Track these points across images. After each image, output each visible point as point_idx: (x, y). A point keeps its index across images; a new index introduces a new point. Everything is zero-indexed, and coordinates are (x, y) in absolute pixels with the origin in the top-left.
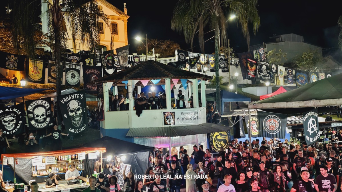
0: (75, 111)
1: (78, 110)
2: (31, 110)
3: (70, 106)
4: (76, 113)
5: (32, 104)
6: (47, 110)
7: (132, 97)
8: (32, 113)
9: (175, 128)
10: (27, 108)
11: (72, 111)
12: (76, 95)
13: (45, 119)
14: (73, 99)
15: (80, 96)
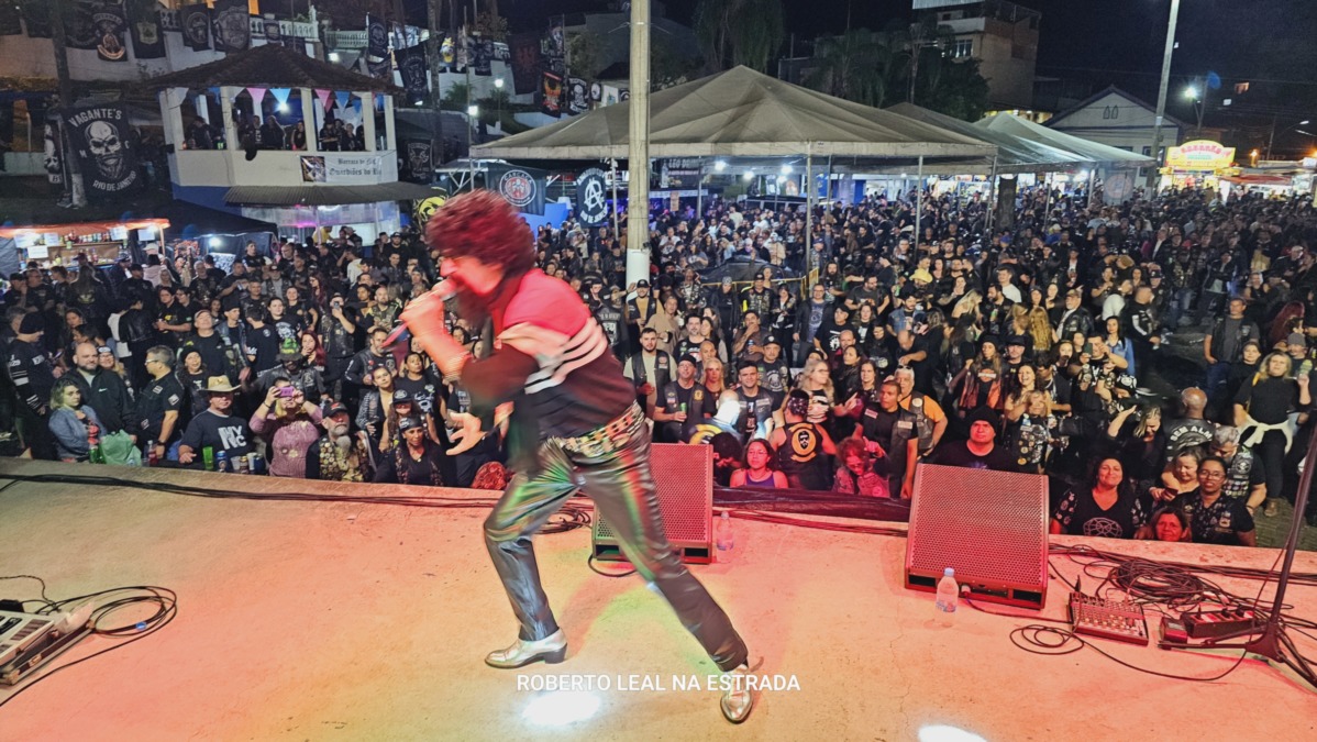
0: (106, 145)
1: (112, 142)
3: (92, 134)
4: (107, 150)
7: (232, 123)
9: (325, 188)
11: (98, 145)
12: (104, 110)
14: (98, 119)
15: (114, 114)
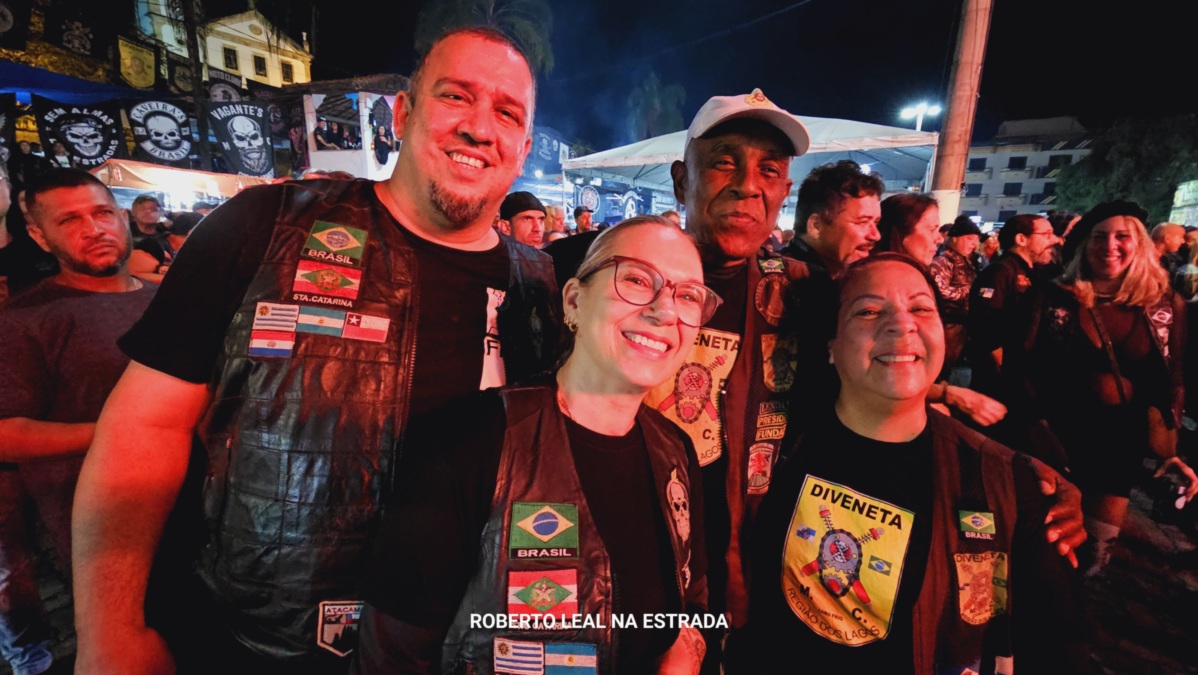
0: (248, 139)
1: (255, 137)
2: (140, 120)
3: (235, 127)
4: (250, 144)
5: (139, 107)
6: (180, 126)
8: (144, 125)
10: (128, 114)
11: (241, 139)
12: (246, 106)
13: (178, 144)
14: (240, 115)
15: (256, 111)
